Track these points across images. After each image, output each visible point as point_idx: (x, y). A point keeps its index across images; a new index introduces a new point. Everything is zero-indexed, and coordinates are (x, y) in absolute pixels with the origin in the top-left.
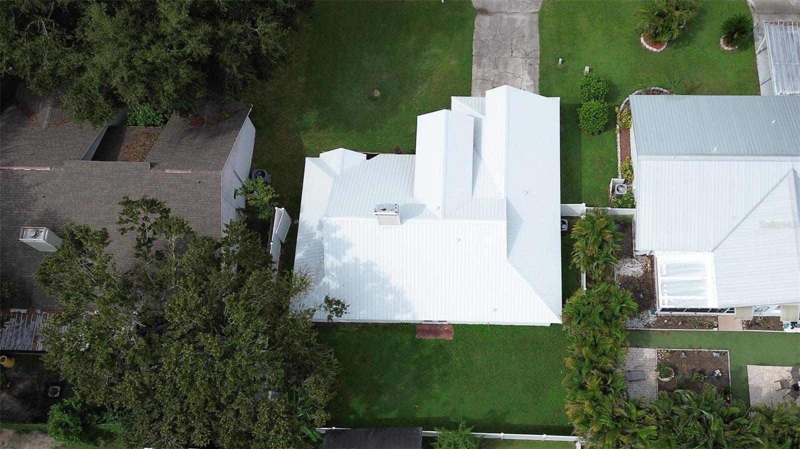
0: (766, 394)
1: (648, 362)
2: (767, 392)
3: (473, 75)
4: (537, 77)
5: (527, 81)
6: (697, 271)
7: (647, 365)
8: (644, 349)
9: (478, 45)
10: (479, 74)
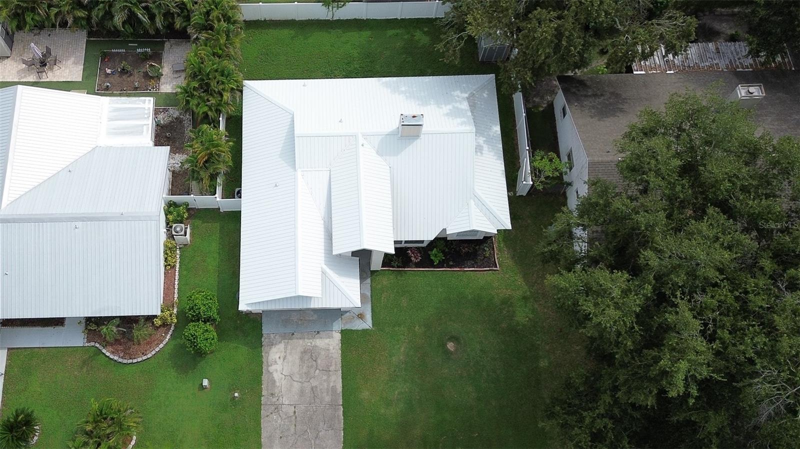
0: (70, 59)
1: (168, 81)
2: (69, 61)
3: (341, 377)
4: (264, 377)
5: (276, 371)
6: (114, 129)
7: (170, 79)
8: (170, 92)
9: (337, 421)
10: (333, 378)
